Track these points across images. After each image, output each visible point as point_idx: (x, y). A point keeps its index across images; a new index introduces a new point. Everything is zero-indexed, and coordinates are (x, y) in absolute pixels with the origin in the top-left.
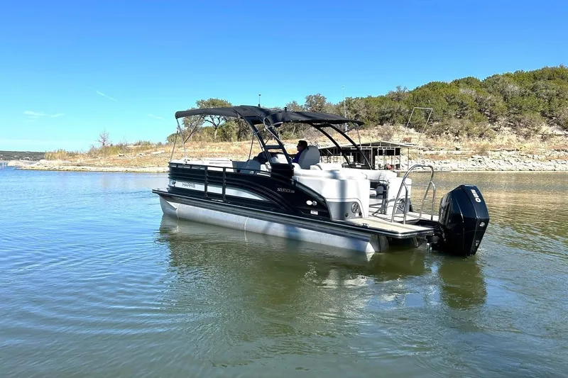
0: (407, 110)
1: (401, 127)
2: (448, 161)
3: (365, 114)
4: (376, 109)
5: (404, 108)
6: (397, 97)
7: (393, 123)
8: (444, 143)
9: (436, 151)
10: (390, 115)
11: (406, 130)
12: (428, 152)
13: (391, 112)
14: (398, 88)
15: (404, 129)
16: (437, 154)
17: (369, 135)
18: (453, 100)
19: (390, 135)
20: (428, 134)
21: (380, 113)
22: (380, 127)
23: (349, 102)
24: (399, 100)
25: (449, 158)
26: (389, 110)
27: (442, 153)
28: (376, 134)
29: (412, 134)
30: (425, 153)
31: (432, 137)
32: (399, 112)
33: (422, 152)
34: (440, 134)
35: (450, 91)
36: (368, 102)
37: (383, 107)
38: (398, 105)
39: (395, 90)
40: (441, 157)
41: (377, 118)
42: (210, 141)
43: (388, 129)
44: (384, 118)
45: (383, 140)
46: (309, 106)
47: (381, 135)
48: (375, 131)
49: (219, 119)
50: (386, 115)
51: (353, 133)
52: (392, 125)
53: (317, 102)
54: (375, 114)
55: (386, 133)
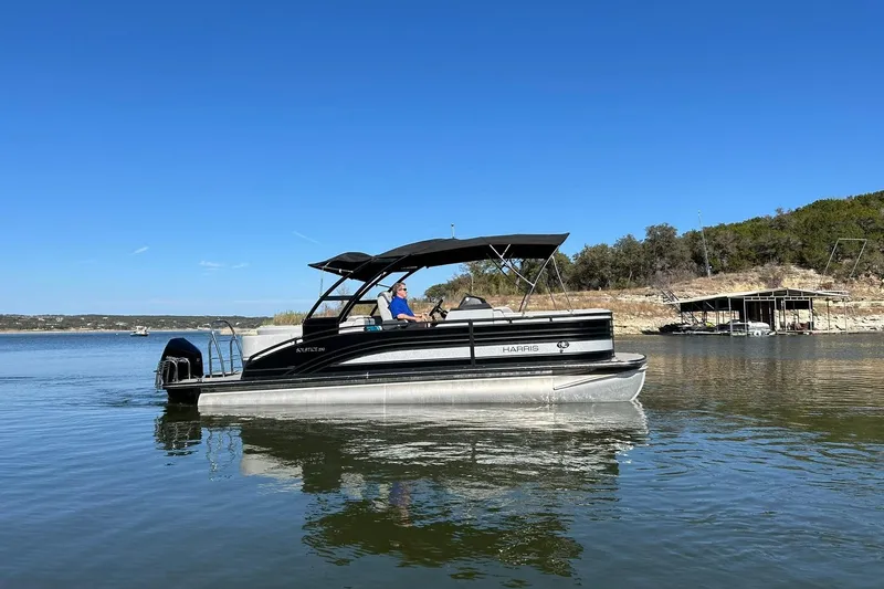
0: (800, 243)
1: (793, 268)
2: (876, 317)
3: (736, 251)
4: (748, 241)
5: (794, 239)
6: (780, 223)
7: (781, 262)
8: (865, 290)
9: (854, 303)
10: (774, 251)
11: (801, 271)
12: (841, 304)
13: (774, 246)
14: (779, 211)
15: (797, 270)
16: (856, 306)
17: (746, 280)
18: (872, 226)
19: (777, 281)
20: (838, 277)
21: (755, 247)
22: (760, 268)
23: (708, 232)
24: (782, 228)
25: (876, 312)
26: (771, 243)
27: (864, 305)
28: (756, 278)
29: (811, 277)
30: (836, 305)
31: (844, 282)
32: (788, 245)
33: (831, 303)
34: (856, 277)
35: (865, 213)
36: (736, 228)
37: (761, 240)
38: (785, 235)
39: (774, 215)
40: (863, 311)
41: (753, 255)
42: (510, 293)
43: (773, 271)
44: (765, 255)
45: (769, 287)
46: (652, 241)
47: (764, 279)
48: (754, 274)
49: (522, 263)
50: (768, 251)
51: (721, 279)
52: (778, 265)
53: (663, 236)
54: (750, 249)
55: (772, 277)
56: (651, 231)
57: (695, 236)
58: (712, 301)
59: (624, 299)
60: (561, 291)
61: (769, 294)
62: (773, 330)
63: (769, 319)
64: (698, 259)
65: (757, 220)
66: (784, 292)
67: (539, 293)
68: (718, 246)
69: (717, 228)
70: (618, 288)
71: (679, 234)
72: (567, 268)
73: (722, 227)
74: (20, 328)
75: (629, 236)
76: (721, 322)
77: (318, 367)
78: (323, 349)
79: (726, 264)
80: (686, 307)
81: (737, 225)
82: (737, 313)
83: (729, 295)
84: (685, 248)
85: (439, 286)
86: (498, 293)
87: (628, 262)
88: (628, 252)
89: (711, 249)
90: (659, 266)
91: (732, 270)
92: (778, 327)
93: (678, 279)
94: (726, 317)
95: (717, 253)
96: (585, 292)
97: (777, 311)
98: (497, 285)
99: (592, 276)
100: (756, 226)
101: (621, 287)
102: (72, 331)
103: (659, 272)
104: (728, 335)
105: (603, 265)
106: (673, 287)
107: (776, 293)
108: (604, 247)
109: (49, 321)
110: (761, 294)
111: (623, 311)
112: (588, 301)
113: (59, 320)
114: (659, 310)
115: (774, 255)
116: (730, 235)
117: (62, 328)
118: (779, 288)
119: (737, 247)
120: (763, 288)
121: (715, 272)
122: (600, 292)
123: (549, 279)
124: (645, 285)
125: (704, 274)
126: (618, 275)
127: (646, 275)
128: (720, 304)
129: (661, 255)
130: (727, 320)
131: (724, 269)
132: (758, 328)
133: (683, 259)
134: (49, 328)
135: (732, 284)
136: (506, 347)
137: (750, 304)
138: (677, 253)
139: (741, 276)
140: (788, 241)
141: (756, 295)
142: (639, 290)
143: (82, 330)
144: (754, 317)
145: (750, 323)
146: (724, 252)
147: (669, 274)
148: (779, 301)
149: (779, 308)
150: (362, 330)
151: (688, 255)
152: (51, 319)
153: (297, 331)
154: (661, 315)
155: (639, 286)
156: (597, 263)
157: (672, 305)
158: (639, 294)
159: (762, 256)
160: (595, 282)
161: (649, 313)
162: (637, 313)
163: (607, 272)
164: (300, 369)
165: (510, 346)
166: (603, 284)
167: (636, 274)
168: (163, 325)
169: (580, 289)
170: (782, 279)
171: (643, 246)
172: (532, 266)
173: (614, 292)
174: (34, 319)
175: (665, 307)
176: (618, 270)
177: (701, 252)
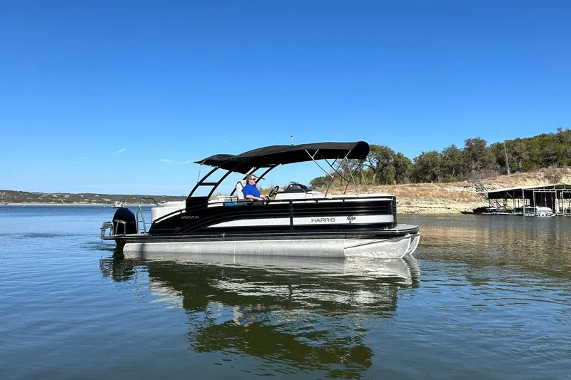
1: (569, 169)
3: (528, 157)
4: (537, 150)
6: (560, 138)
7: (560, 165)
10: (555, 157)
13: (555, 154)
14: (559, 129)
17: (535, 177)
19: (557, 178)
21: (542, 155)
22: (545, 169)
23: (508, 144)
24: (561, 142)
26: (553, 152)
28: (542, 176)
32: (565, 154)
36: (528, 141)
37: (547, 149)
38: (563, 147)
39: (556, 132)
41: (541, 160)
42: (369, 184)
43: (555, 171)
44: (549, 160)
45: (551, 183)
46: (470, 150)
47: (548, 177)
48: (541, 173)
49: (378, 163)
50: (551, 158)
51: (517, 176)
52: (558, 167)
53: (477, 145)
54: (538, 156)
55: (553, 175)
56: (468, 142)
57: (499, 147)
58: (510, 192)
59: (448, 189)
60: (404, 183)
61: (552, 187)
62: (554, 212)
63: (551, 205)
64: (501, 162)
65: (544, 135)
66: (563, 186)
67: (390, 183)
68: (515, 154)
69: (515, 141)
70: (444, 182)
71: (488, 145)
72: (409, 167)
73: (518, 140)
74: (41, 202)
75: (453, 146)
76: (517, 207)
77: (194, 229)
78: (197, 217)
79: (521, 166)
80: (493, 196)
81: (529, 139)
82: (528, 201)
83: (523, 188)
84: (492, 154)
85: (320, 178)
86: (360, 183)
87: (452, 163)
88: (452, 157)
89: (511, 156)
90: (474, 167)
91: (525, 171)
92: (558, 211)
93: (487, 176)
94: (521, 203)
95: (515, 158)
96: (422, 184)
97: (557, 200)
98: (360, 178)
99: (426, 173)
100: (543, 139)
101: (446, 181)
102: (75, 204)
103: (473, 171)
104: (522, 215)
105: (434, 165)
106: (484, 181)
107: (557, 187)
108: (435, 153)
109: (60, 197)
110: (545, 188)
111: (448, 198)
112: (423, 190)
113: (67, 196)
114: (473, 198)
115: (555, 161)
116: (524, 146)
117: (68, 202)
118: (559, 184)
119: (529, 155)
120: (547, 183)
121: (513, 172)
122: (432, 184)
123: (397, 174)
124: (463, 180)
125: (506, 173)
126: (444, 172)
127: (464, 173)
128: (516, 194)
129: (476, 160)
130: (521, 205)
131: (519, 170)
132: (543, 211)
133: (490, 162)
134: (60, 202)
135: (525, 180)
136: (314, 218)
137: (537, 194)
138: (487, 158)
139: (532, 175)
140: (566, 151)
141: (542, 188)
142: (459, 183)
143: (82, 204)
144: (540, 203)
145: (537, 207)
146: (519, 158)
147: (480, 173)
148: (558, 192)
149: (559, 198)
150: (222, 205)
151: (494, 160)
152: (62, 196)
153: (182, 205)
154: (474, 201)
155: (459, 180)
156: (430, 164)
157: (483, 194)
158: (459, 186)
159: (547, 161)
160: (428, 177)
161: (466, 199)
162: (457, 199)
163: (437, 170)
164: (183, 230)
165: (317, 218)
166: (434, 178)
167: (457, 172)
168: (135, 201)
169: (418, 181)
170: (561, 178)
171: (463, 152)
172: (385, 165)
173: (441, 184)
174: (51, 196)
175: (477, 196)
176: (445, 169)
177: (503, 157)
